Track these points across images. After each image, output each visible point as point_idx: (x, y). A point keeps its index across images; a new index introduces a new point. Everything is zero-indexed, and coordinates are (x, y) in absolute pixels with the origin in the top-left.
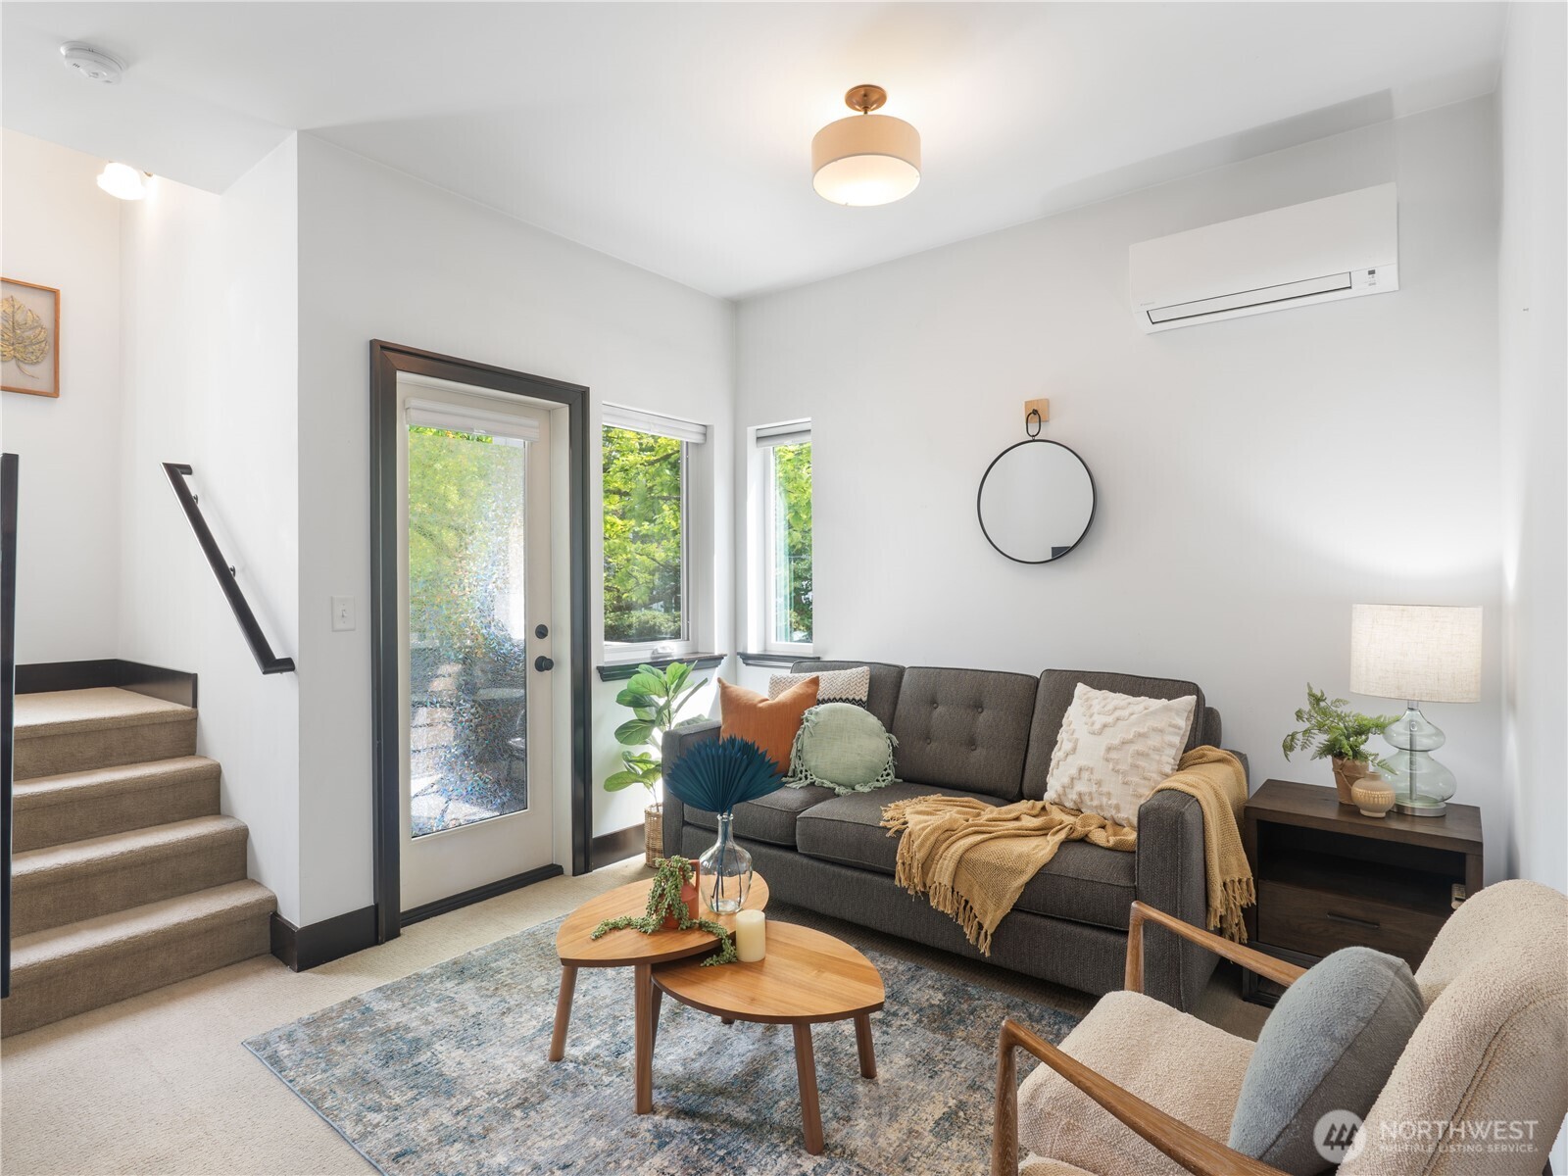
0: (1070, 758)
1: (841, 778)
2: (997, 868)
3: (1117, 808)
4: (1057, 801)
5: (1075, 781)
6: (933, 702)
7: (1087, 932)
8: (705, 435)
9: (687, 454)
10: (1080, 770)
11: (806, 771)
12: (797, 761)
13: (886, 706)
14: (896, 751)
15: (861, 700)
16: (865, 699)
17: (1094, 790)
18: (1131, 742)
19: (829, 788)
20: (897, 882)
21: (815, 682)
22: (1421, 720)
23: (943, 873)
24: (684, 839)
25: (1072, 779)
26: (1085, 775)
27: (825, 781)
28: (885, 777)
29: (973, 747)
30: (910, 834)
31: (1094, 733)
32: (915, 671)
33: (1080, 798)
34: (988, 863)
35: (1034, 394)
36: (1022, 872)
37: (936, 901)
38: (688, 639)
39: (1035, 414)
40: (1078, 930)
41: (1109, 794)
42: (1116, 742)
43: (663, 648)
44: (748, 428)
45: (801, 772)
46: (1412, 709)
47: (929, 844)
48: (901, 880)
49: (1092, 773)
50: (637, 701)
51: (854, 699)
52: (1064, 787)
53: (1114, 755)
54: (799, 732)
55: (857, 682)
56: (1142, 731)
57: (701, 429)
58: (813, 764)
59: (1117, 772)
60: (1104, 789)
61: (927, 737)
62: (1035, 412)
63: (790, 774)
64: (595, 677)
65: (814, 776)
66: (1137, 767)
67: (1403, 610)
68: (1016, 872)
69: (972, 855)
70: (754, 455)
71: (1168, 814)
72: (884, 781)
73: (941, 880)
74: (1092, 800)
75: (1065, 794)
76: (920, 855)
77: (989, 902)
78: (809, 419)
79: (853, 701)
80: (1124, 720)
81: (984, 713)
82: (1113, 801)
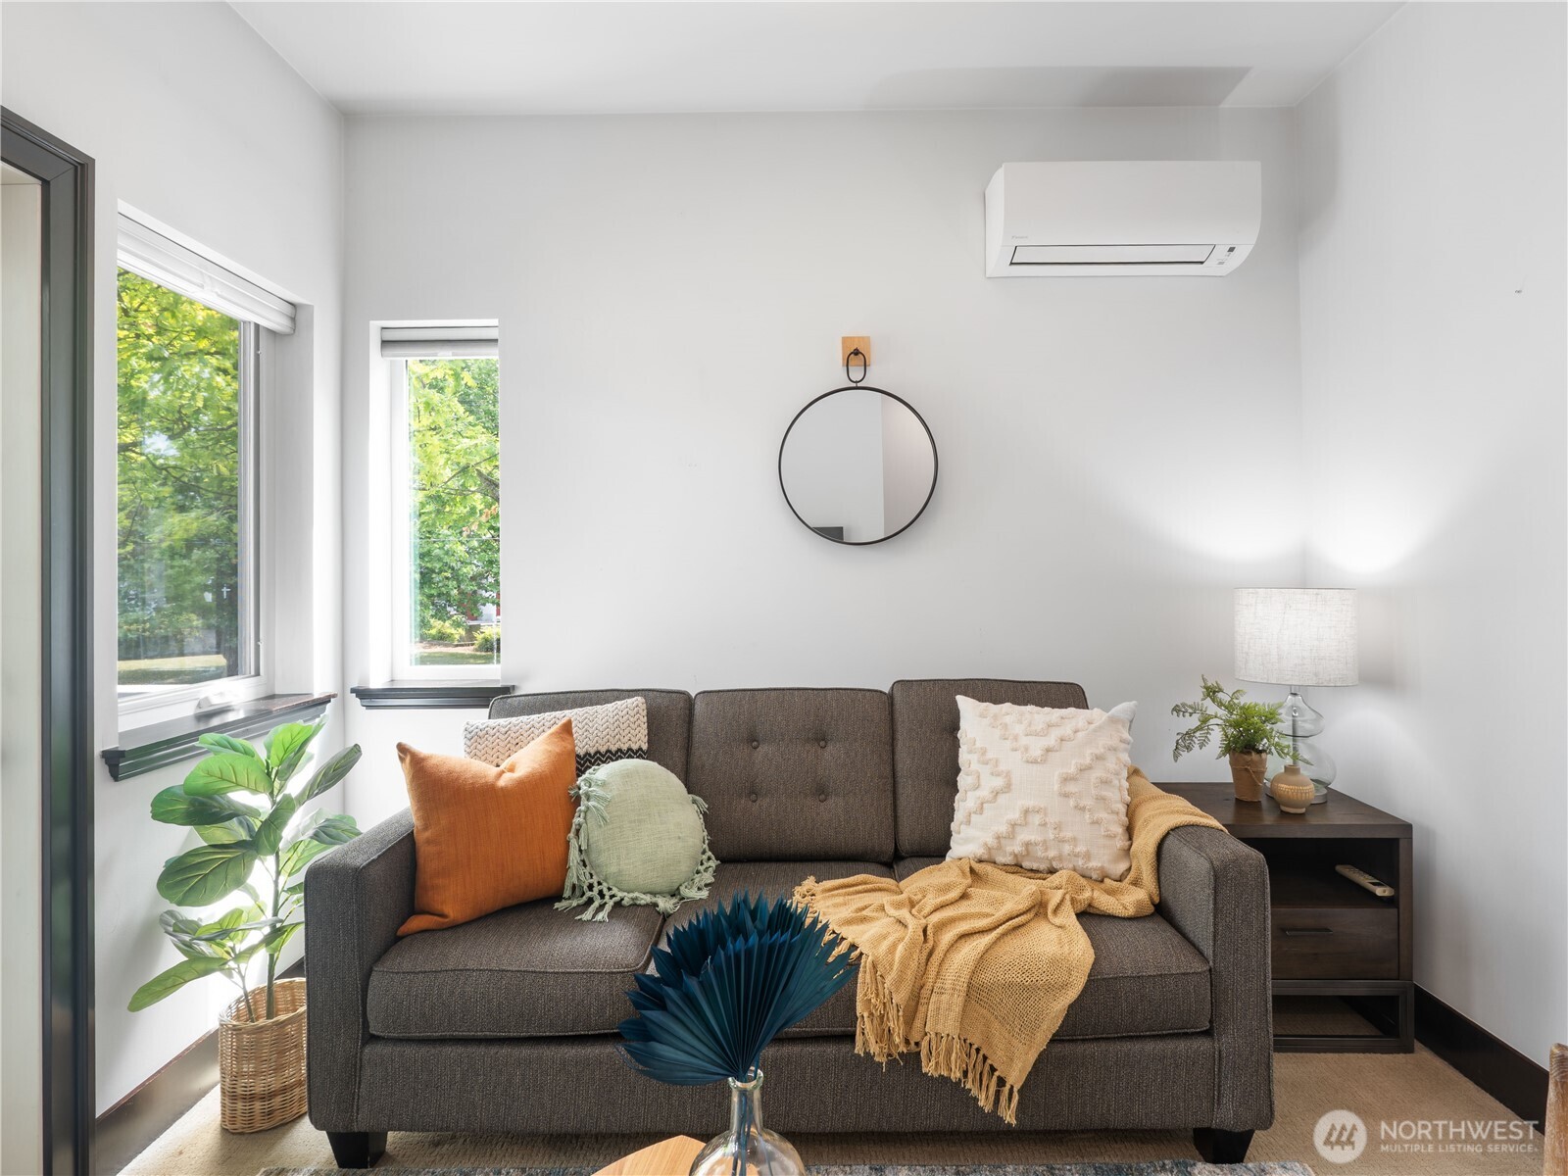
0: (1002, 799)
1: (662, 883)
2: (1026, 989)
3: (1088, 856)
4: (985, 857)
5: (1018, 829)
6: (752, 740)
7: (1150, 1046)
8: (293, 319)
9: (257, 347)
10: (1026, 812)
11: (599, 883)
12: (582, 870)
13: (675, 754)
14: (709, 820)
15: (640, 749)
16: (645, 747)
17: (1052, 837)
18: (1089, 768)
19: (647, 905)
20: (859, 1049)
21: (567, 728)
22: (1302, 705)
23: (943, 1017)
24: (367, 1072)
25: (1014, 825)
26: (1036, 819)
27: (636, 894)
28: (706, 865)
29: (822, 797)
30: (874, 966)
31: (1035, 762)
32: (715, 697)
33: (1027, 850)
34: (1011, 984)
35: (855, 329)
36: (1065, 986)
37: (933, 1063)
38: (257, 674)
39: (856, 354)
40: (1135, 1047)
41: (1075, 839)
42: (1072, 770)
43: (221, 694)
44: (371, 322)
45: (591, 887)
46: (1295, 694)
47: (910, 975)
48: (868, 1041)
49: (1046, 815)
50: (203, 809)
51: (630, 749)
52: (998, 838)
53: (1071, 788)
54: (576, 820)
55: (626, 722)
56: (1097, 752)
57: (288, 309)
58: (613, 869)
59: (1083, 809)
60: (1067, 834)
61: (753, 792)
62: (856, 352)
63: (567, 893)
64: (100, 770)
65: (615, 891)
66: (1104, 799)
67: (1317, 594)
68: (1054, 988)
69: (986, 977)
70: (380, 368)
71: (1250, 865)
72: (706, 870)
73: (940, 1028)
74: (1046, 850)
75: (999, 847)
76: (900, 998)
77: (1015, 1042)
78: (494, 322)
79: (630, 753)
80: (1070, 740)
81: (830, 747)
82: (1081, 848)
